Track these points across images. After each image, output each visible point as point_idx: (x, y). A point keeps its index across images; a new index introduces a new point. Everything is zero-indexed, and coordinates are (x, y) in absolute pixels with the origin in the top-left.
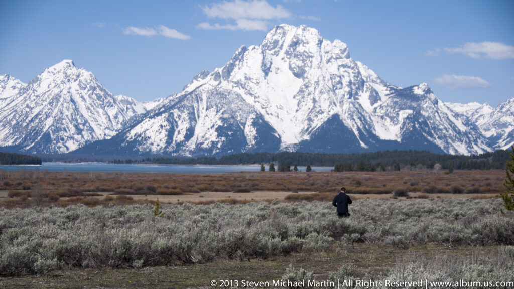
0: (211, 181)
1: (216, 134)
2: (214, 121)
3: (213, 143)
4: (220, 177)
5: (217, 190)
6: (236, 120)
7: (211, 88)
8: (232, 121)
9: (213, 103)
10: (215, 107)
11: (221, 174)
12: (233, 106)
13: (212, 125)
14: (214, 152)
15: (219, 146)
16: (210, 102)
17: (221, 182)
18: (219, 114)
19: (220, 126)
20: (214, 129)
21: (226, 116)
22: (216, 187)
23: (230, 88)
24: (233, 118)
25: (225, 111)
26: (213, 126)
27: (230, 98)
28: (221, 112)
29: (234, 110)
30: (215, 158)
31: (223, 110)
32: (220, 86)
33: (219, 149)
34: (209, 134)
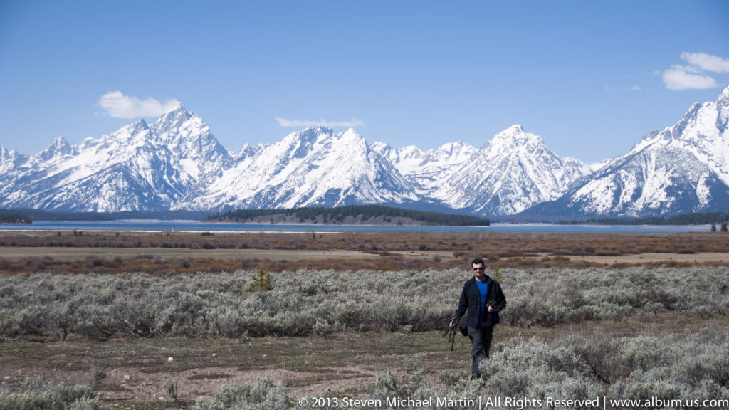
0: (655, 242)
1: (666, 193)
2: (663, 181)
3: (661, 203)
4: (665, 238)
5: (658, 252)
6: (687, 179)
7: (660, 147)
8: (683, 180)
9: (662, 163)
10: (664, 167)
11: (667, 235)
12: (684, 165)
13: (661, 185)
14: (663, 212)
15: (668, 206)
16: (659, 162)
17: (665, 243)
18: (669, 174)
19: (669, 186)
20: (663, 189)
21: (676, 175)
22: (658, 248)
23: (682, 147)
24: (684, 177)
25: (675, 171)
26: (662, 186)
27: (681, 157)
28: (671, 171)
29: (685, 169)
30: (663, 218)
31: (673, 169)
32: (670, 145)
33: (668, 209)
34: (657, 194)
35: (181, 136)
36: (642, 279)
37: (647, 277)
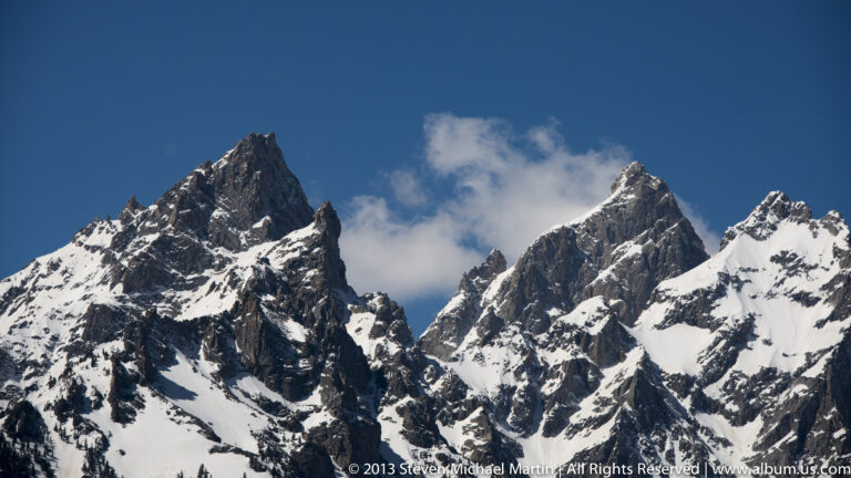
35: (646, 360)
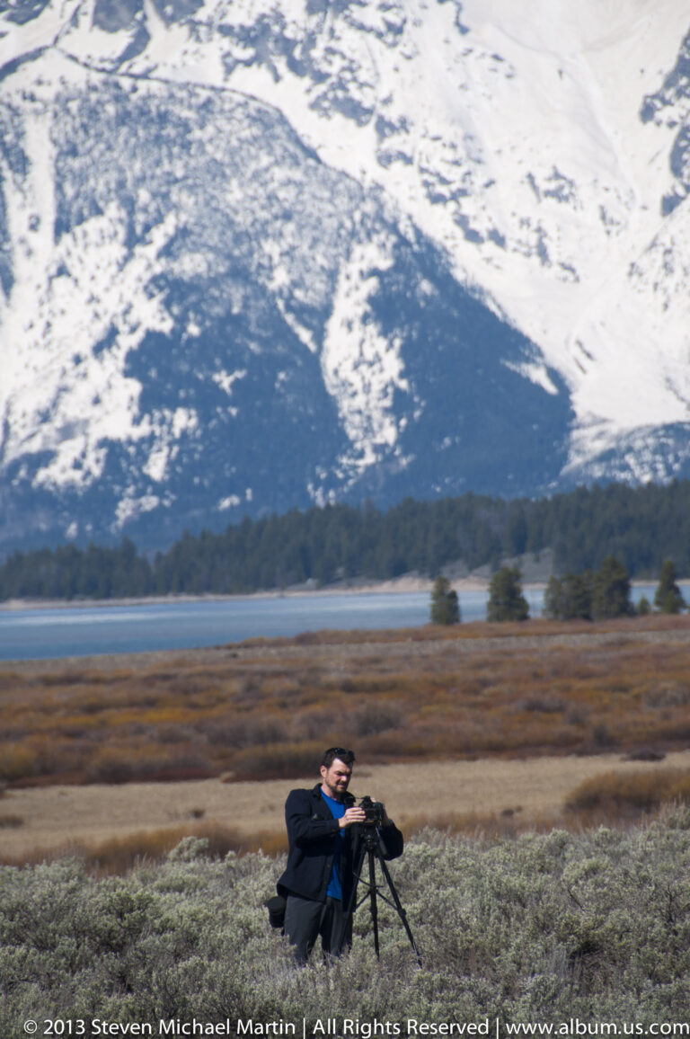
0: (92, 709)
1: (135, 387)
2: (111, 305)
3: (112, 448)
4: (150, 680)
5: (117, 775)
6: (263, 290)
7: (78, 77)
8: (236, 295)
9: (99, 184)
10: (113, 210)
11: (160, 659)
12: (235, 194)
13: (99, 330)
14: (125, 510)
15: (156, 468)
16: (81, 178)
17: (152, 715)
18: (147, 260)
19: (151, 335)
20: (115, 360)
21: (191, 265)
22: (113, 751)
23: (215, 76)
24: (239, 273)
25: (183, 232)
26: (112, 335)
27: (214, 139)
28: (159, 237)
29: (242, 220)
30: (128, 550)
31: (170, 225)
32: (139, 65)
33: (159, 489)
34: (84, 391)
36: (78, 932)
37: (109, 922)
